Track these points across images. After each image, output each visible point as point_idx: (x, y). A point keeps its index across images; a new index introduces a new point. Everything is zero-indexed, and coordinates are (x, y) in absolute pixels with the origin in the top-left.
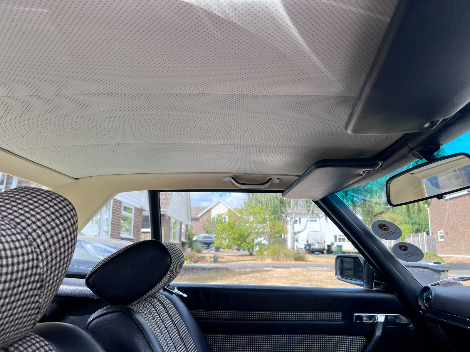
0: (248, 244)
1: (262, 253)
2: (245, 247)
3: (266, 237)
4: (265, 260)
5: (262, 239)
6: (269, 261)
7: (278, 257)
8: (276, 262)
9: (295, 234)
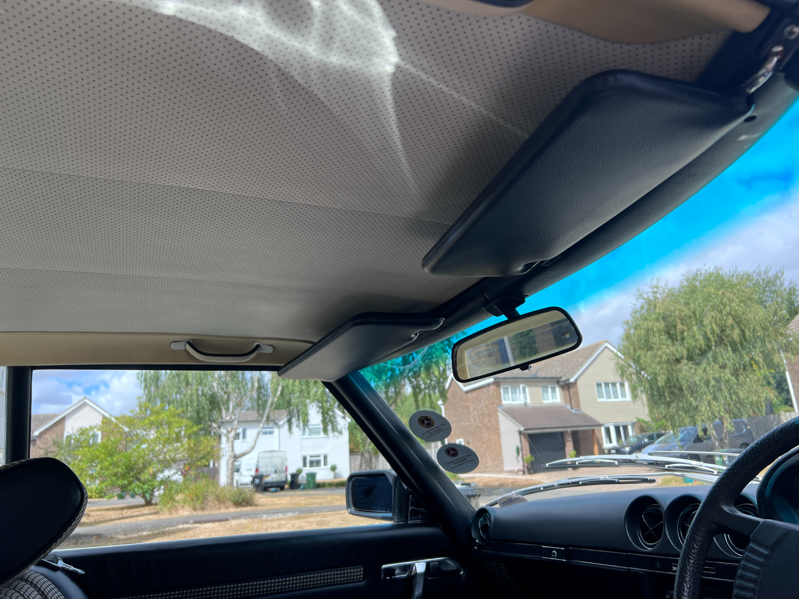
0: (144, 483)
1: (172, 499)
2: (136, 489)
3: (181, 467)
4: (177, 510)
5: (172, 472)
6: (185, 512)
7: (203, 502)
8: (199, 513)
9: (236, 457)
